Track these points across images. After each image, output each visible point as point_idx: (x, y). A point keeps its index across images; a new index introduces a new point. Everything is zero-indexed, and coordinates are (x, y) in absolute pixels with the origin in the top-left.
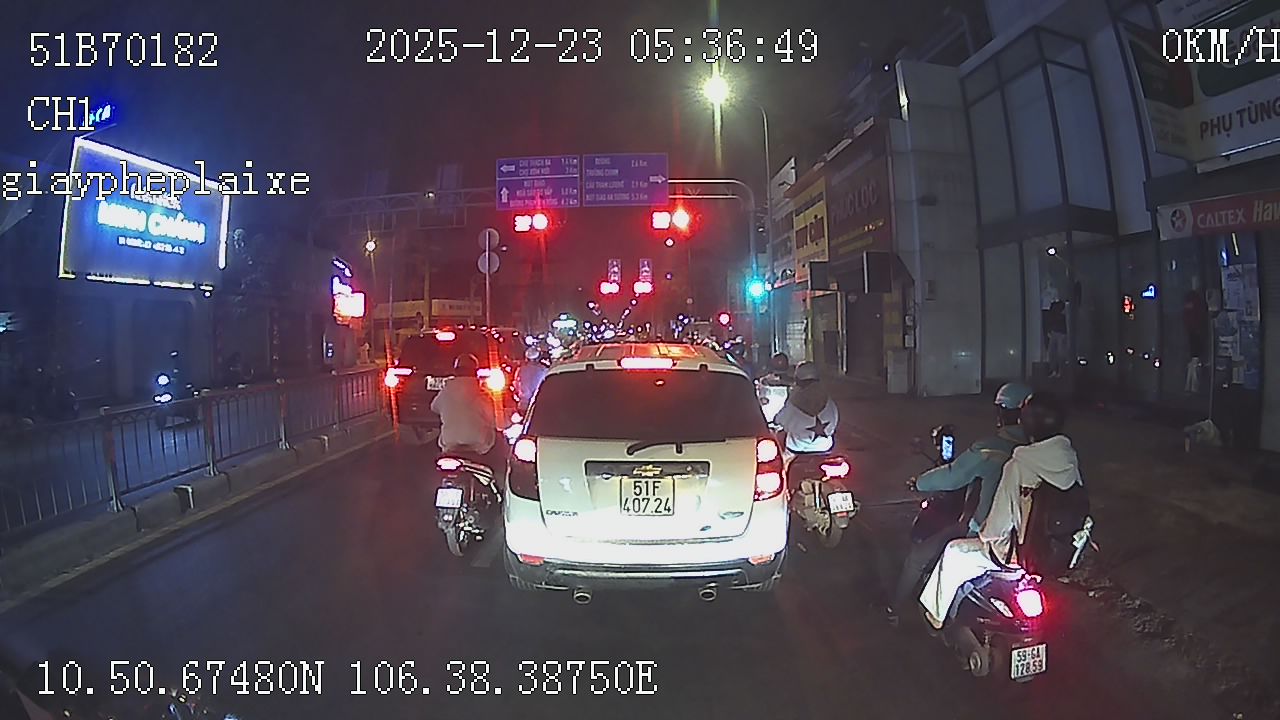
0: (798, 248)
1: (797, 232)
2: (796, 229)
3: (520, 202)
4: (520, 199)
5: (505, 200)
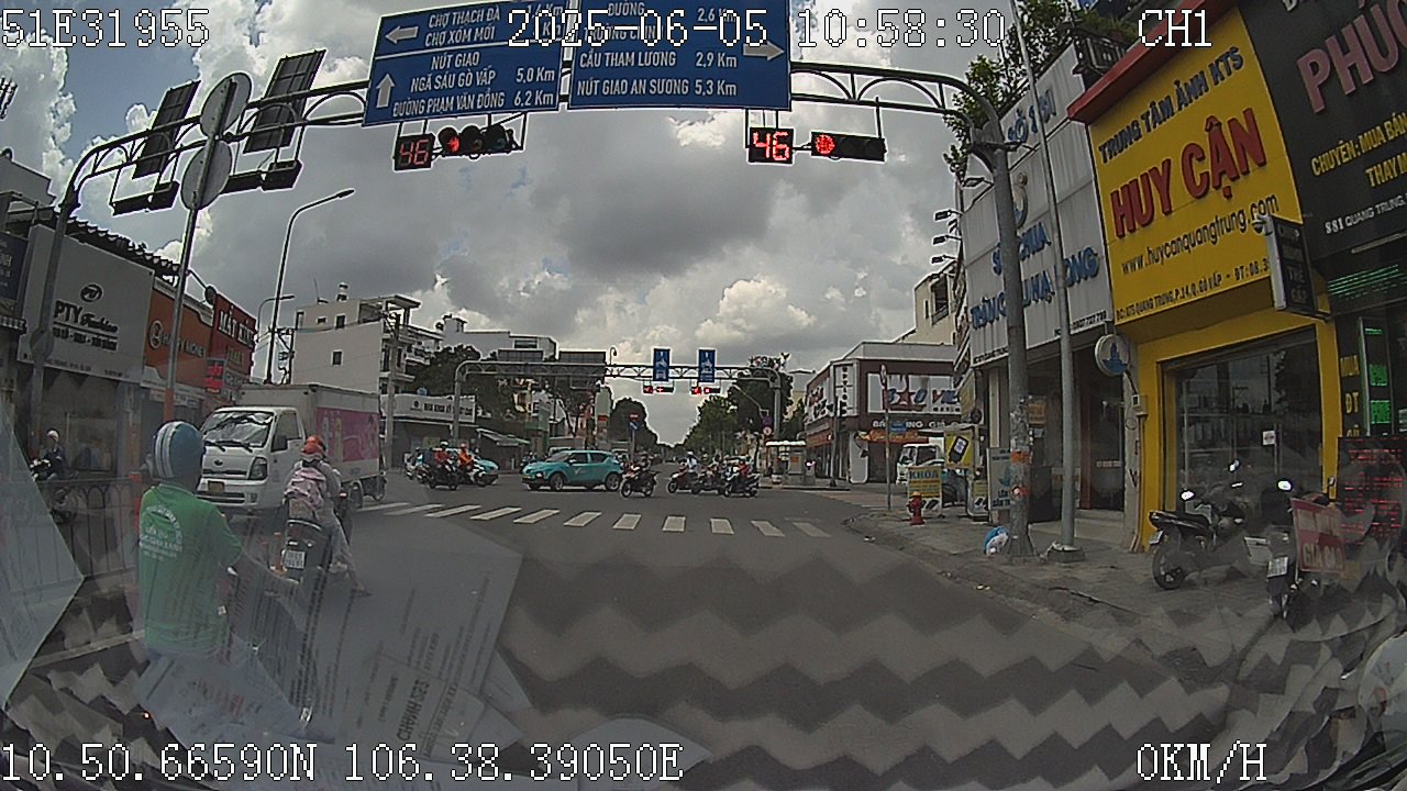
3: (415, 106)
4: (417, 96)
5: (383, 102)
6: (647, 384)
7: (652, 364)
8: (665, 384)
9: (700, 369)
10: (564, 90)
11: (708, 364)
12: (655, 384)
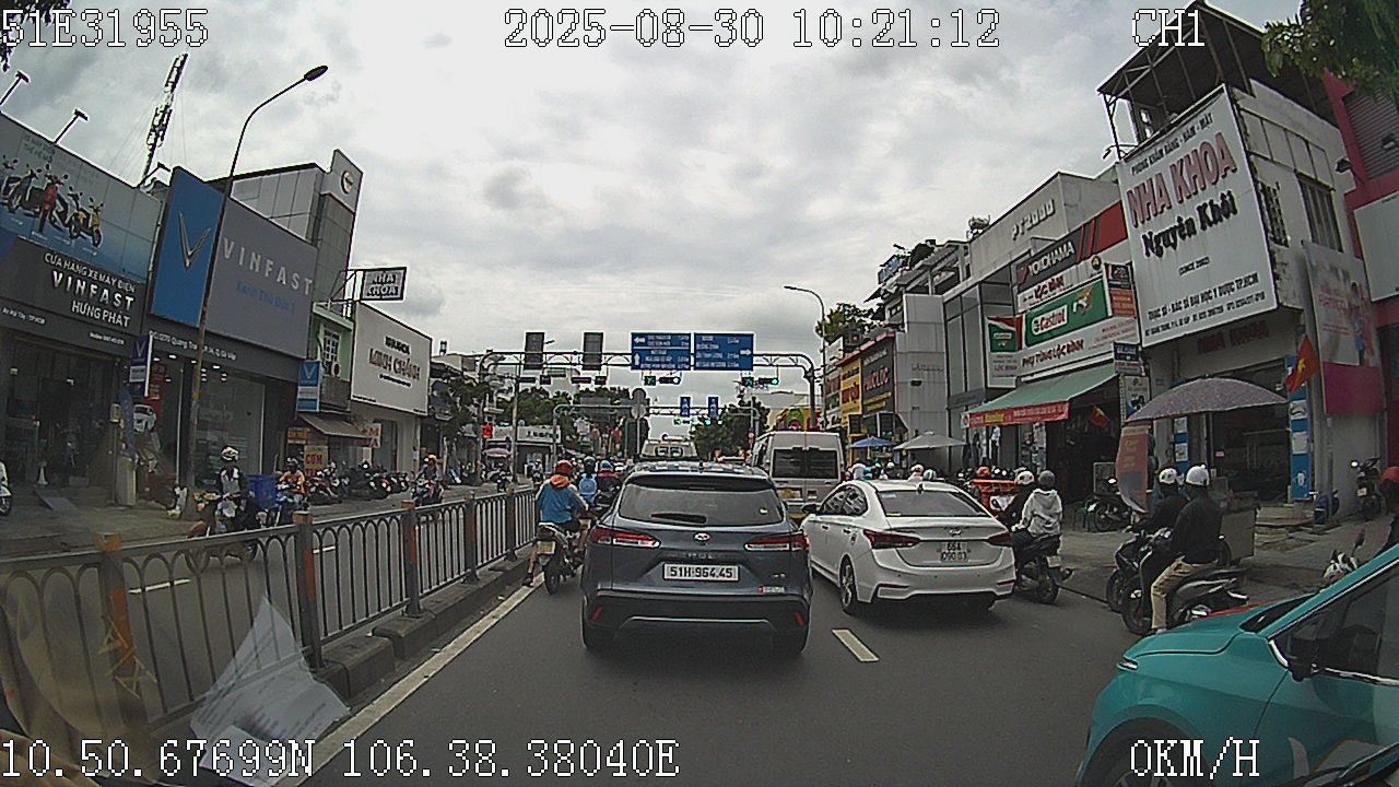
0: (843, 402)
1: (843, 392)
2: (842, 389)
3: (649, 366)
4: (648, 363)
5: (637, 363)
6: (676, 418)
7: (679, 405)
8: (687, 419)
9: (709, 409)
10: (692, 363)
11: (714, 405)
12: (682, 419)
